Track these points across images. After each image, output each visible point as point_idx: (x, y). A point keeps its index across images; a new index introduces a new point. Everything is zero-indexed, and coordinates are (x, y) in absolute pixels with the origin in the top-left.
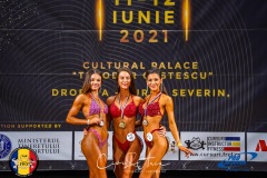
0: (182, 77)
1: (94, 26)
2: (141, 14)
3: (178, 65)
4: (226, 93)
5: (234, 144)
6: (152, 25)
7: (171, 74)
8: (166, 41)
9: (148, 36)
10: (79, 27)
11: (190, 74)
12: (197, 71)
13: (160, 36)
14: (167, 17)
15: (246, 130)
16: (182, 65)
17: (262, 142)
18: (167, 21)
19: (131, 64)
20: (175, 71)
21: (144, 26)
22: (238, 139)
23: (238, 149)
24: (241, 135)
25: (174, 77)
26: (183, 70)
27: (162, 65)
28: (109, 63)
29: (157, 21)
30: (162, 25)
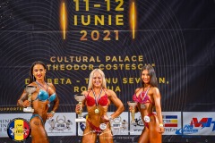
0: (131, 68)
1: (58, 27)
2: (96, 17)
3: (127, 58)
4: (166, 81)
5: (172, 121)
6: (106, 26)
7: (121, 65)
8: (117, 39)
9: (103, 35)
10: (47, 29)
11: (137, 66)
12: (142, 63)
13: (113, 35)
14: (117, 20)
15: (182, 110)
16: (130, 59)
17: (195, 119)
18: (118, 24)
19: (89, 58)
20: (124, 63)
21: (99, 27)
22: (176, 117)
23: (176, 125)
24: (178, 114)
25: (124, 68)
26: (131, 63)
27: (114, 59)
28: (72, 57)
29: (110, 24)
30: (114, 26)
